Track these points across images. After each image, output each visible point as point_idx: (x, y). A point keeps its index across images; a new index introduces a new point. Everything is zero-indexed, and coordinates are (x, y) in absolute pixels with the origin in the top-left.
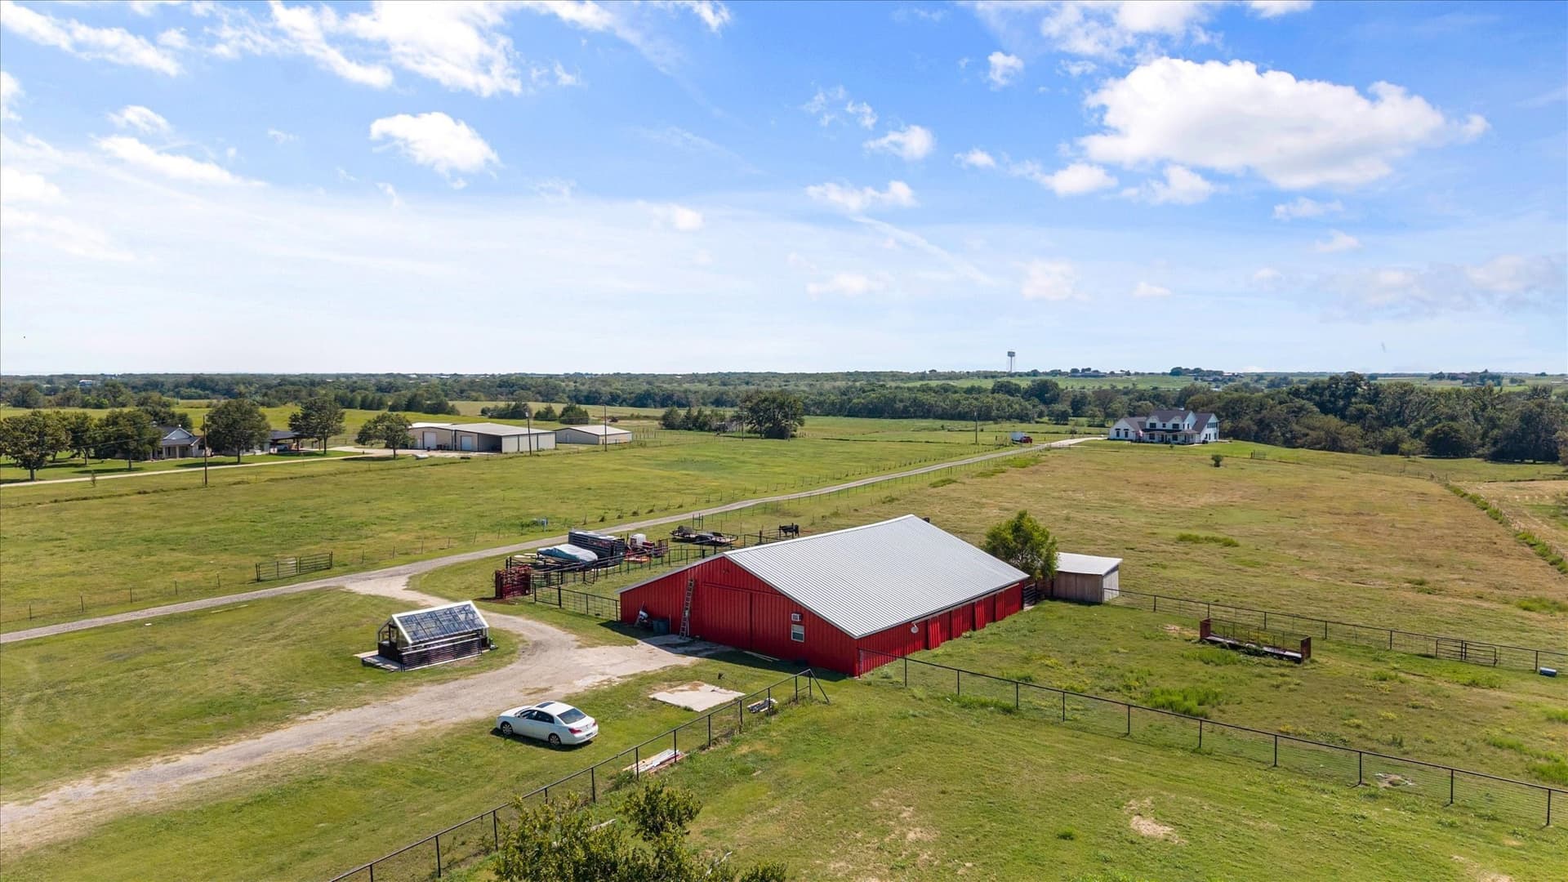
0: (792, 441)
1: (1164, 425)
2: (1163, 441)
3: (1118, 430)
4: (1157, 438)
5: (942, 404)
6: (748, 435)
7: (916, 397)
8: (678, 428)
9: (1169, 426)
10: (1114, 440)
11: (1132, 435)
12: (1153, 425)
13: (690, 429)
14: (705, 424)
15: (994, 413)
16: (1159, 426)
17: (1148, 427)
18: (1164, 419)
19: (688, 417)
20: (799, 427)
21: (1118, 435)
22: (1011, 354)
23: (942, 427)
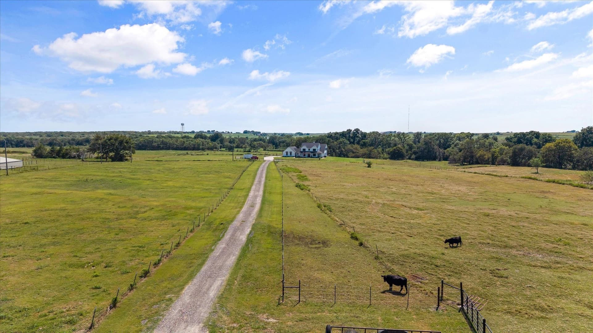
0: (126, 162)
1: (309, 150)
2: (309, 156)
3: (287, 152)
4: (307, 154)
5: (176, 143)
6: (95, 160)
7: (163, 140)
8: (46, 157)
9: (311, 150)
10: (285, 157)
11: (293, 154)
12: (304, 150)
13: (54, 157)
14: (67, 154)
15: (201, 147)
16: (307, 150)
17: (302, 150)
18: (309, 147)
19: (52, 151)
20: (133, 155)
21: (287, 154)
22: (183, 125)
23: (187, 153)
